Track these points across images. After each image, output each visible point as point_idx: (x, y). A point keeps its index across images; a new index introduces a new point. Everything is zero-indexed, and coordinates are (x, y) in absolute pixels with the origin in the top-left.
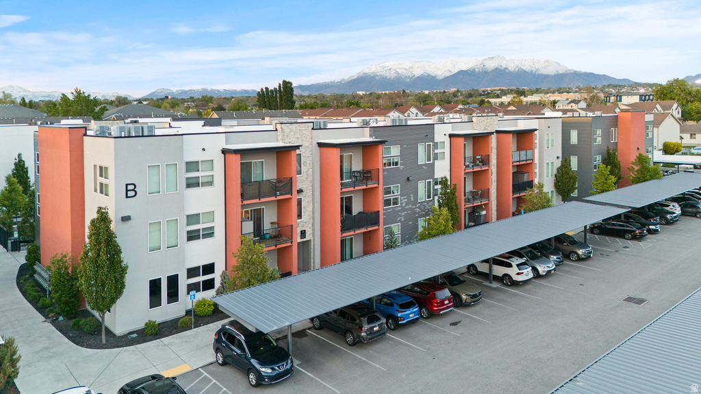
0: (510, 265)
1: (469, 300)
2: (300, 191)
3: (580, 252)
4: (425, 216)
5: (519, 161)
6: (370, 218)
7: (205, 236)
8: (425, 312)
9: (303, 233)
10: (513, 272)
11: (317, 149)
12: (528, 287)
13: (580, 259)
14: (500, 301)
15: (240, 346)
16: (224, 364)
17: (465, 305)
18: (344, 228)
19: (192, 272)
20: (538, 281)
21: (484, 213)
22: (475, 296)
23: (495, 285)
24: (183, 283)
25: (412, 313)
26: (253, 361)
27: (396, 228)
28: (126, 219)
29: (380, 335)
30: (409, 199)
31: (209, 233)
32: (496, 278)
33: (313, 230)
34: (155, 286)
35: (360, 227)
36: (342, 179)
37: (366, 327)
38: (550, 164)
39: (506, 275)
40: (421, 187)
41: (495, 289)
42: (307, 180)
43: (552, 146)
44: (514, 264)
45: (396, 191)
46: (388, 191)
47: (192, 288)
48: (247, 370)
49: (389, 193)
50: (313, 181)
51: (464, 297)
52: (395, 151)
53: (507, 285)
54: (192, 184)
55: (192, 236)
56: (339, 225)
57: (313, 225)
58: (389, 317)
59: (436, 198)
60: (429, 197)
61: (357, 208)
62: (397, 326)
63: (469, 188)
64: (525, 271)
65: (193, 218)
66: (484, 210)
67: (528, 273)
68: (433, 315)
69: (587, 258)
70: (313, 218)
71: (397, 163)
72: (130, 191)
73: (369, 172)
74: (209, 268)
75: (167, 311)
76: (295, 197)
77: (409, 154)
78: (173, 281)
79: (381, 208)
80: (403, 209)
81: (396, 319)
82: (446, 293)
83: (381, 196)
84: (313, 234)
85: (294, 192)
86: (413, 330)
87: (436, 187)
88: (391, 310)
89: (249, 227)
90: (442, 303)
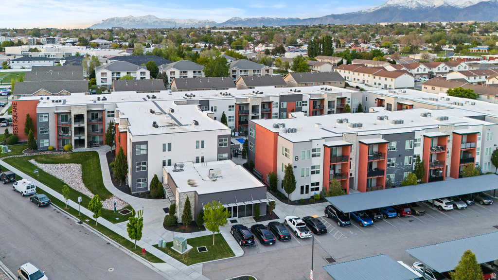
0: (442, 202)
1: (419, 213)
2: (351, 159)
3: (485, 201)
4: (407, 171)
5: (466, 148)
6: (380, 172)
7: (317, 173)
8: (399, 215)
9: (351, 174)
10: (443, 205)
11: (358, 144)
12: (450, 212)
13: (484, 204)
14: (434, 216)
15: (334, 214)
16: (328, 217)
17: (417, 215)
18: (369, 175)
19: (313, 184)
20: (456, 211)
21: (441, 172)
22: (422, 212)
23: (435, 209)
24: (310, 187)
25: (394, 215)
26: (339, 219)
27: (392, 176)
28: (295, 167)
29: (381, 219)
30: (400, 164)
31: (318, 172)
32: (436, 206)
33: (355, 173)
34: (302, 187)
35: (375, 176)
36: (369, 155)
37: (376, 216)
38: (489, 149)
39: (440, 206)
40: (407, 160)
41: (434, 211)
42: (354, 154)
43: (491, 139)
44: (444, 202)
45: (393, 160)
46: (389, 161)
47: (312, 190)
48: (337, 221)
49: (390, 161)
50: (356, 155)
51: (417, 212)
52: (394, 144)
53: (440, 210)
54: (314, 156)
55: (313, 173)
56: (366, 173)
57: (355, 172)
58: (384, 214)
59: (414, 163)
60: (410, 163)
61: (374, 166)
62: (387, 218)
63: (434, 158)
64: (449, 206)
65: (313, 167)
66: (441, 170)
67: (451, 207)
68: (402, 216)
69: (489, 204)
70: (356, 169)
71: (394, 149)
72: (297, 158)
73: (381, 153)
74: (318, 184)
75: (305, 196)
76: (349, 161)
77: (401, 145)
78: (307, 187)
79: (385, 168)
80: (396, 168)
81: (387, 215)
82: (409, 209)
83: (386, 163)
84: (355, 175)
85: (349, 159)
86: (394, 220)
87: (414, 159)
88: (385, 212)
89: (332, 172)
90: (406, 213)
